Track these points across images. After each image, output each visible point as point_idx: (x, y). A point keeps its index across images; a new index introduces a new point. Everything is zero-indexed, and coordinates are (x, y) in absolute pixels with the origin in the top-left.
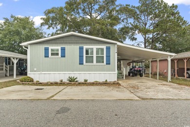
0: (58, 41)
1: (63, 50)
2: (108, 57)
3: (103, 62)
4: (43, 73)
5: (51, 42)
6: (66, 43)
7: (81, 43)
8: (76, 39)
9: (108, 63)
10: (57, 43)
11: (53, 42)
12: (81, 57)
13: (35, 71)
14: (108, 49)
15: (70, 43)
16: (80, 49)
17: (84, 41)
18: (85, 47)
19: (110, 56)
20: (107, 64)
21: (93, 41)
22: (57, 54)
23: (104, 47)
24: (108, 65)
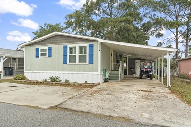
0: (46, 42)
1: (50, 49)
2: (91, 55)
3: (86, 62)
4: (34, 72)
5: (40, 43)
6: (52, 43)
7: (65, 42)
8: (61, 39)
9: (91, 63)
10: (45, 44)
11: (42, 42)
12: (65, 56)
13: (29, 70)
14: (91, 47)
15: (55, 43)
16: (64, 48)
17: (68, 40)
18: (69, 46)
19: (93, 55)
20: (89, 63)
21: (76, 40)
22: (45, 54)
23: (87, 45)
24: (91, 65)
